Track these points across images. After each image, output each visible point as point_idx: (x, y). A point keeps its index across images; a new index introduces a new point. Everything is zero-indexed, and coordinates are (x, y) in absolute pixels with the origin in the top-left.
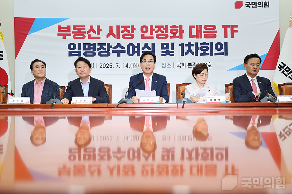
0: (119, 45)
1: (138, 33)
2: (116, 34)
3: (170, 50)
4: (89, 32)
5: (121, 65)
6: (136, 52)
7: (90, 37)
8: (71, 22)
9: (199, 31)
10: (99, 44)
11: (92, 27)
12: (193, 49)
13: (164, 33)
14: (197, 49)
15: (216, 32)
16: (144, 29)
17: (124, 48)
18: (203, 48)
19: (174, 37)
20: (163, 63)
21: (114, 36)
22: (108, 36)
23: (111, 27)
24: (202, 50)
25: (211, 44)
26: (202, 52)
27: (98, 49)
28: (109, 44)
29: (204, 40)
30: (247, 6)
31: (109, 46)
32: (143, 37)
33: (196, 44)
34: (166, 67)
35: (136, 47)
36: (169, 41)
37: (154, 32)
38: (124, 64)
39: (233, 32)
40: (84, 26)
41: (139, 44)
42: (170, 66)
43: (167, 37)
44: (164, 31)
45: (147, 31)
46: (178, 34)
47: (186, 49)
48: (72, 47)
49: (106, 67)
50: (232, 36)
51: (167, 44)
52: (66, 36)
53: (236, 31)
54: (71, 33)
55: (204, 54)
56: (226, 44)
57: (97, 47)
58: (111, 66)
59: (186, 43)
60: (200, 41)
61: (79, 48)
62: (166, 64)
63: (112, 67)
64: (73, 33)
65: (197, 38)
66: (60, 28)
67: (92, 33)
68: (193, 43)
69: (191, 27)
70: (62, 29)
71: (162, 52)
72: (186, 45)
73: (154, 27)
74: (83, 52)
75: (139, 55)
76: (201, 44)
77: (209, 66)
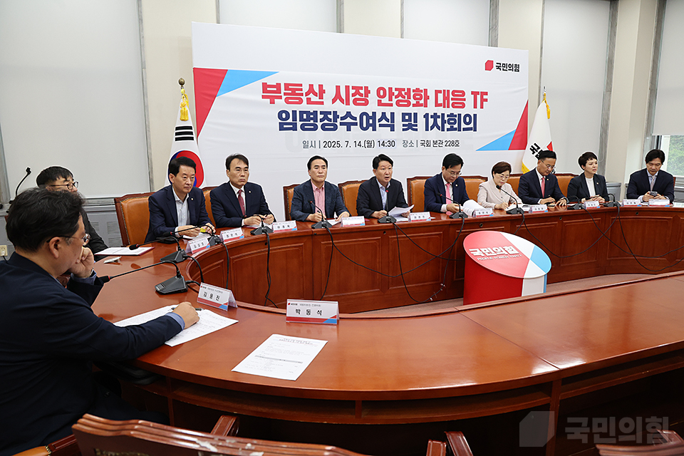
0: (349, 114)
1: (373, 98)
2: (344, 98)
3: (412, 122)
4: (307, 94)
5: (352, 144)
6: (371, 125)
7: (309, 101)
8: (282, 77)
9: (446, 98)
10: (321, 113)
11: (311, 86)
12: (439, 121)
13: (406, 99)
14: (443, 122)
15: (465, 100)
16: (382, 93)
17: (355, 119)
18: (451, 121)
19: (418, 105)
20: (404, 141)
21: (342, 101)
22: (334, 101)
23: (338, 88)
24: (449, 123)
25: (460, 115)
26: (449, 126)
27: (321, 120)
28: (335, 113)
29: (451, 110)
30: (498, 68)
31: (336, 115)
32: (380, 103)
33: (443, 115)
34: (408, 146)
35: (371, 118)
36: (411, 110)
37: (393, 97)
38: (355, 142)
39: (483, 100)
40: (301, 85)
41: (374, 114)
42: (412, 145)
43: (408, 105)
44: (406, 96)
45: (384, 96)
46: (422, 102)
47: (431, 121)
48: (284, 116)
49: (332, 146)
50: (482, 107)
51: (409, 115)
52: (275, 100)
53: (486, 100)
54: (282, 94)
55: (452, 129)
56: (475, 115)
57: (320, 116)
58: (338, 145)
59: (431, 114)
60: (447, 111)
61: (294, 119)
62: (407, 142)
63: (340, 146)
64: (285, 94)
65: (444, 107)
66: (265, 86)
67: (311, 96)
68: (439, 114)
69: (437, 92)
70: (268, 89)
71: (404, 125)
72: (432, 116)
73: (394, 91)
74: (299, 124)
75: (374, 129)
76: (448, 116)
77: (456, 145)
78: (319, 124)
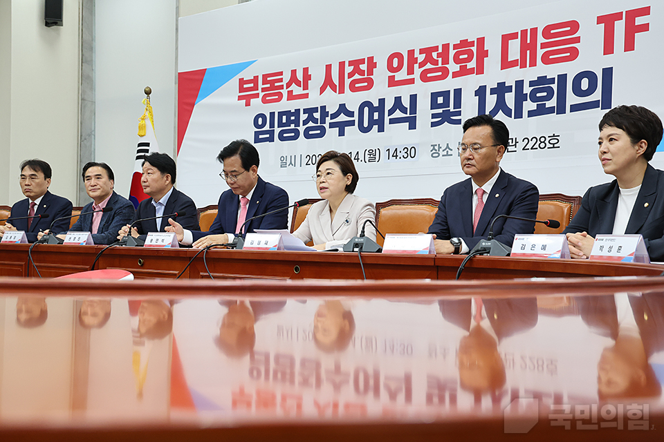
0: (343, 109)
1: (381, 74)
2: (337, 83)
3: (451, 109)
4: (288, 85)
6: (376, 122)
7: (291, 96)
8: (260, 67)
9: (528, 46)
10: (305, 111)
11: (294, 72)
12: (510, 99)
13: (440, 65)
14: (520, 98)
16: (395, 63)
17: (351, 114)
18: (538, 95)
19: (463, 72)
20: (434, 146)
21: (334, 88)
22: (322, 90)
24: (534, 99)
25: (562, 78)
26: (534, 106)
27: (305, 122)
28: (323, 108)
29: (542, 70)
31: (324, 112)
32: (392, 82)
33: (520, 84)
34: (441, 155)
35: (376, 109)
36: (449, 84)
37: (416, 66)
39: (632, 30)
40: (281, 73)
41: (382, 101)
42: (450, 152)
43: (445, 73)
44: (440, 59)
45: (400, 67)
46: (472, 64)
47: (491, 101)
48: (260, 121)
50: (629, 46)
51: (446, 94)
52: (252, 100)
53: (645, 28)
54: (260, 91)
55: (541, 111)
56: (608, 73)
57: (303, 117)
59: (492, 84)
60: (529, 75)
61: (272, 125)
62: (440, 148)
64: (263, 90)
65: (523, 66)
66: (242, 82)
67: (294, 87)
68: (510, 82)
69: (506, 39)
70: (245, 86)
71: (434, 116)
72: (493, 91)
73: (417, 54)
74: (277, 130)
75: (381, 129)
76: (532, 83)
77: (552, 146)
78: (302, 129)
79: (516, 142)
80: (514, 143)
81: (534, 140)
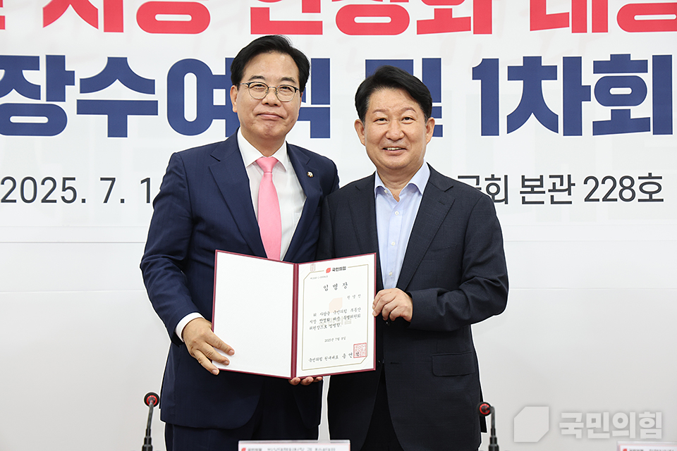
0: (117, 69)
5: (130, 188)
6: (219, 113)
12: (553, 93)
14: (575, 94)
17: (148, 86)
18: (614, 91)
19: (442, 23)
21: (88, 13)
22: (51, 15)
24: (605, 99)
25: (663, 63)
26: (604, 113)
28: (56, 63)
29: (617, 41)
31: (58, 72)
32: (261, 23)
33: (573, 65)
35: (218, 82)
36: (410, 46)
38: (148, 180)
43: (399, 22)
46: (464, 10)
47: (511, 94)
49: (40, 196)
55: (620, 124)
58: (69, 195)
59: (510, 57)
60: (594, 48)
63: (79, 199)
65: (579, 27)
68: (551, 58)
72: (514, 73)
76: (599, 67)
77: (647, 197)
79: (570, 184)
80: (565, 186)
81: (610, 182)
